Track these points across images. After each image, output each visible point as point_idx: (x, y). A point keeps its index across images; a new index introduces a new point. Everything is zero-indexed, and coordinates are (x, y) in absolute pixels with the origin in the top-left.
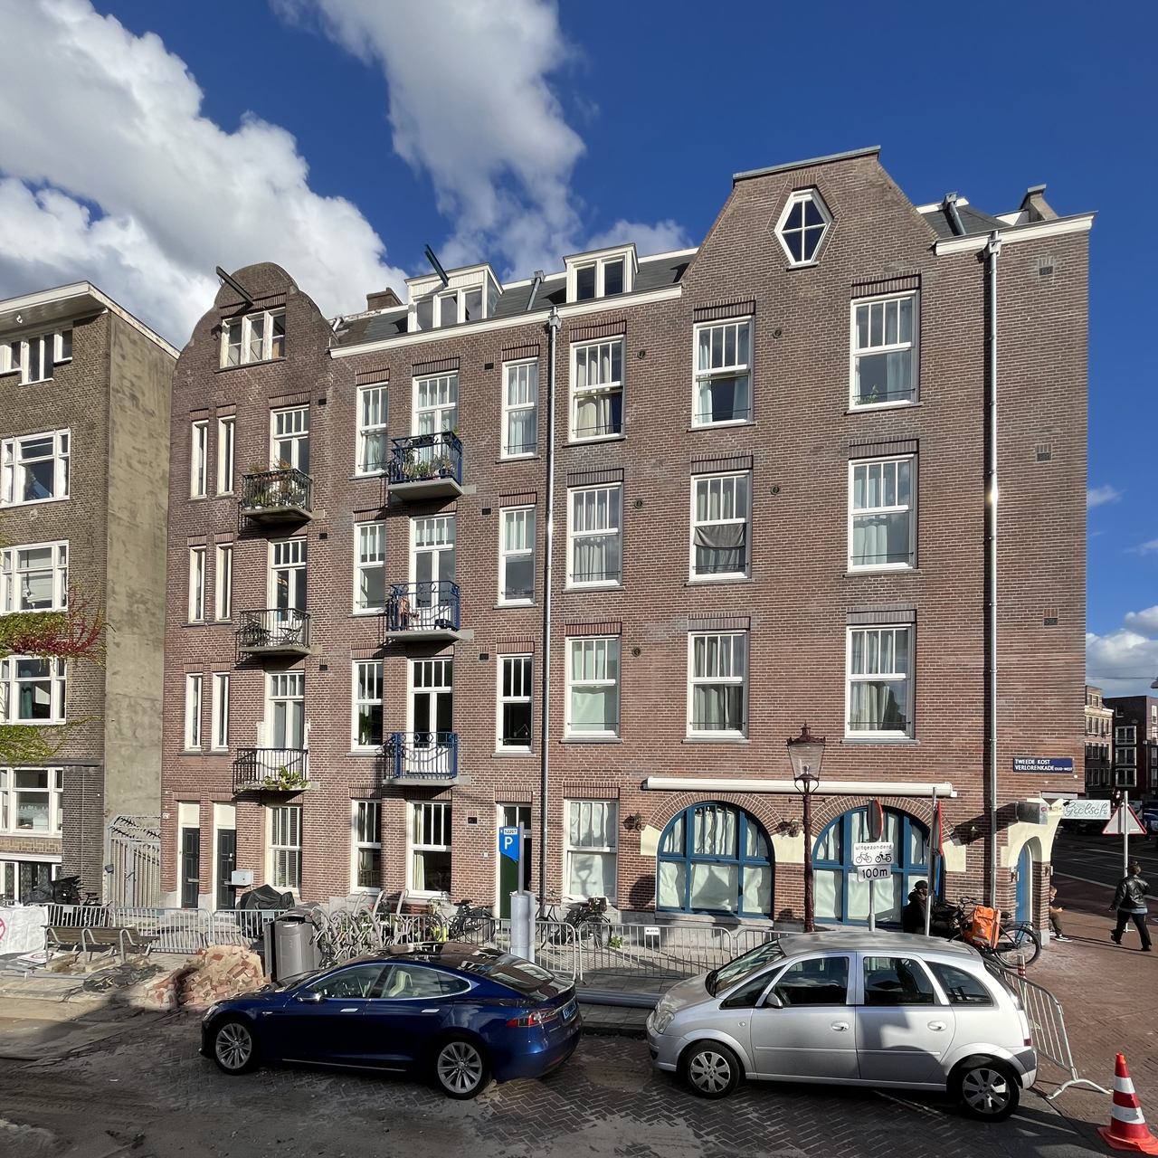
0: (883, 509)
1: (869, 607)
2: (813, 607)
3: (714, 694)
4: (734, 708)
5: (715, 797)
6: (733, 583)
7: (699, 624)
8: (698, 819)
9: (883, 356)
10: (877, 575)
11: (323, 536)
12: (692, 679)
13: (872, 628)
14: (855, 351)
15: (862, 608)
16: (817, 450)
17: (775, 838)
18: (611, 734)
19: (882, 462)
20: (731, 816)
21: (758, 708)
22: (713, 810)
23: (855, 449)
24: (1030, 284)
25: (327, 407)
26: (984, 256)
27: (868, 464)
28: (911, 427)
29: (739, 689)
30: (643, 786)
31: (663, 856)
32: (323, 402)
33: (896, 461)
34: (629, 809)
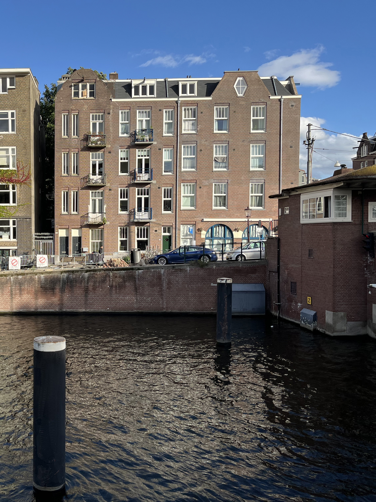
0: (258, 156)
1: (255, 179)
2: (242, 178)
3: (218, 198)
4: (224, 201)
5: (220, 223)
6: (224, 171)
7: (216, 181)
8: (215, 229)
9: (258, 120)
10: (256, 171)
11: (110, 152)
12: (214, 195)
13: (255, 183)
14: (252, 118)
15: (253, 179)
16: (243, 141)
17: (234, 233)
18: (193, 208)
19: (258, 145)
20: (223, 228)
21: (230, 202)
22: (218, 226)
23: (251, 142)
24: (289, 108)
25: (110, 115)
26: (280, 100)
27: (255, 145)
28: (264, 138)
29: (225, 197)
30: (202, 221)
31: (206, 238)
32: (109, 114)
33: (261, 145)
34: (199, 226)
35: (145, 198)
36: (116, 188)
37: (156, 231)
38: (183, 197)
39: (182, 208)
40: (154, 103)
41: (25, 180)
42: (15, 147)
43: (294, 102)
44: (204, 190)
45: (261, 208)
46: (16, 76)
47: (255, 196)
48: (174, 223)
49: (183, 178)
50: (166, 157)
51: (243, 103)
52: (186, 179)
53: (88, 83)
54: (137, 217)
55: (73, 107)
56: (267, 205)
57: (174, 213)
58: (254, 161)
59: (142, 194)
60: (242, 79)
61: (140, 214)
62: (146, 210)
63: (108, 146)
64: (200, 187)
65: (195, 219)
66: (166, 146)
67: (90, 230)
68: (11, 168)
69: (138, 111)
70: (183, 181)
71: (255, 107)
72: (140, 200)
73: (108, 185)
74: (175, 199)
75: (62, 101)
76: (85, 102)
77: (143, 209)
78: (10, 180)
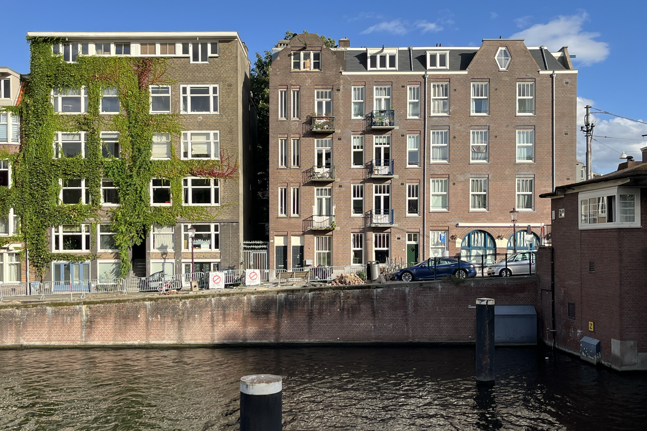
0: (526, 144)
1: (522, 173)
2: (507, 172)
3: (476, 197)
4: (484, 201)
5: (479, 229)
6: (483, 164)
7: (473, 176)
8: (473, 236)
9: (525, 99)
10: (524, 164)
11: (339, 139)
12: (471, 193)
13: (523, 179)
14: (518, 97)
15: (520, 173)
16: (507, 126)
17: (497, 241)
18: (445, 210)
19: (525, 131)
20: (483, 235)
21: (491, 201)
22: (477, 233)
23: (517, 127)
24: (563, 86)
25: (340, 92)
26: (551, 76)
27: (521, 131)
28: (533, 122)
29: (485, 195)
30: (457, 226)
31: (462, 248)
32: (338, 90)
33: (529, 131)
34: (452, 233)
35: (385, 197)
36: (348, 184)
37: (399, 239)
38: (433, 195)
39: (432, 210)
40: (395, 77)
41: (231, 173)
42: (218, 132)
43: (569, 78)
44: (459, 186)
45: (530, 210)
46: (220, 42)
47: (522, 195)
48: (421, 229)
49: (432, 172)
50: (411, 145)
51: (507, 79)
52: (436, 173)
53: (311, 52)
54: (374, 221)
55: (293, 82)
56: (537, 206)
57: (421, 216)
58: (521, 150)
59: (380, 193)
60: (505, 49)
61: (379, 217)
62: (386, 212)
63: (338, 131)
64: (454, 184)
65: (448, 224)
66: (411, 131)
67: (315, 238)
68: (213, 158)
69: (375, 87)
70: (433, 176)
71: (522, 83)
72: (378, 199)
73: (338, 181)
74: (422, 197)
75: (278, 73)
76: (308, 76)
77: (382, 211)
78: (212, 174)
